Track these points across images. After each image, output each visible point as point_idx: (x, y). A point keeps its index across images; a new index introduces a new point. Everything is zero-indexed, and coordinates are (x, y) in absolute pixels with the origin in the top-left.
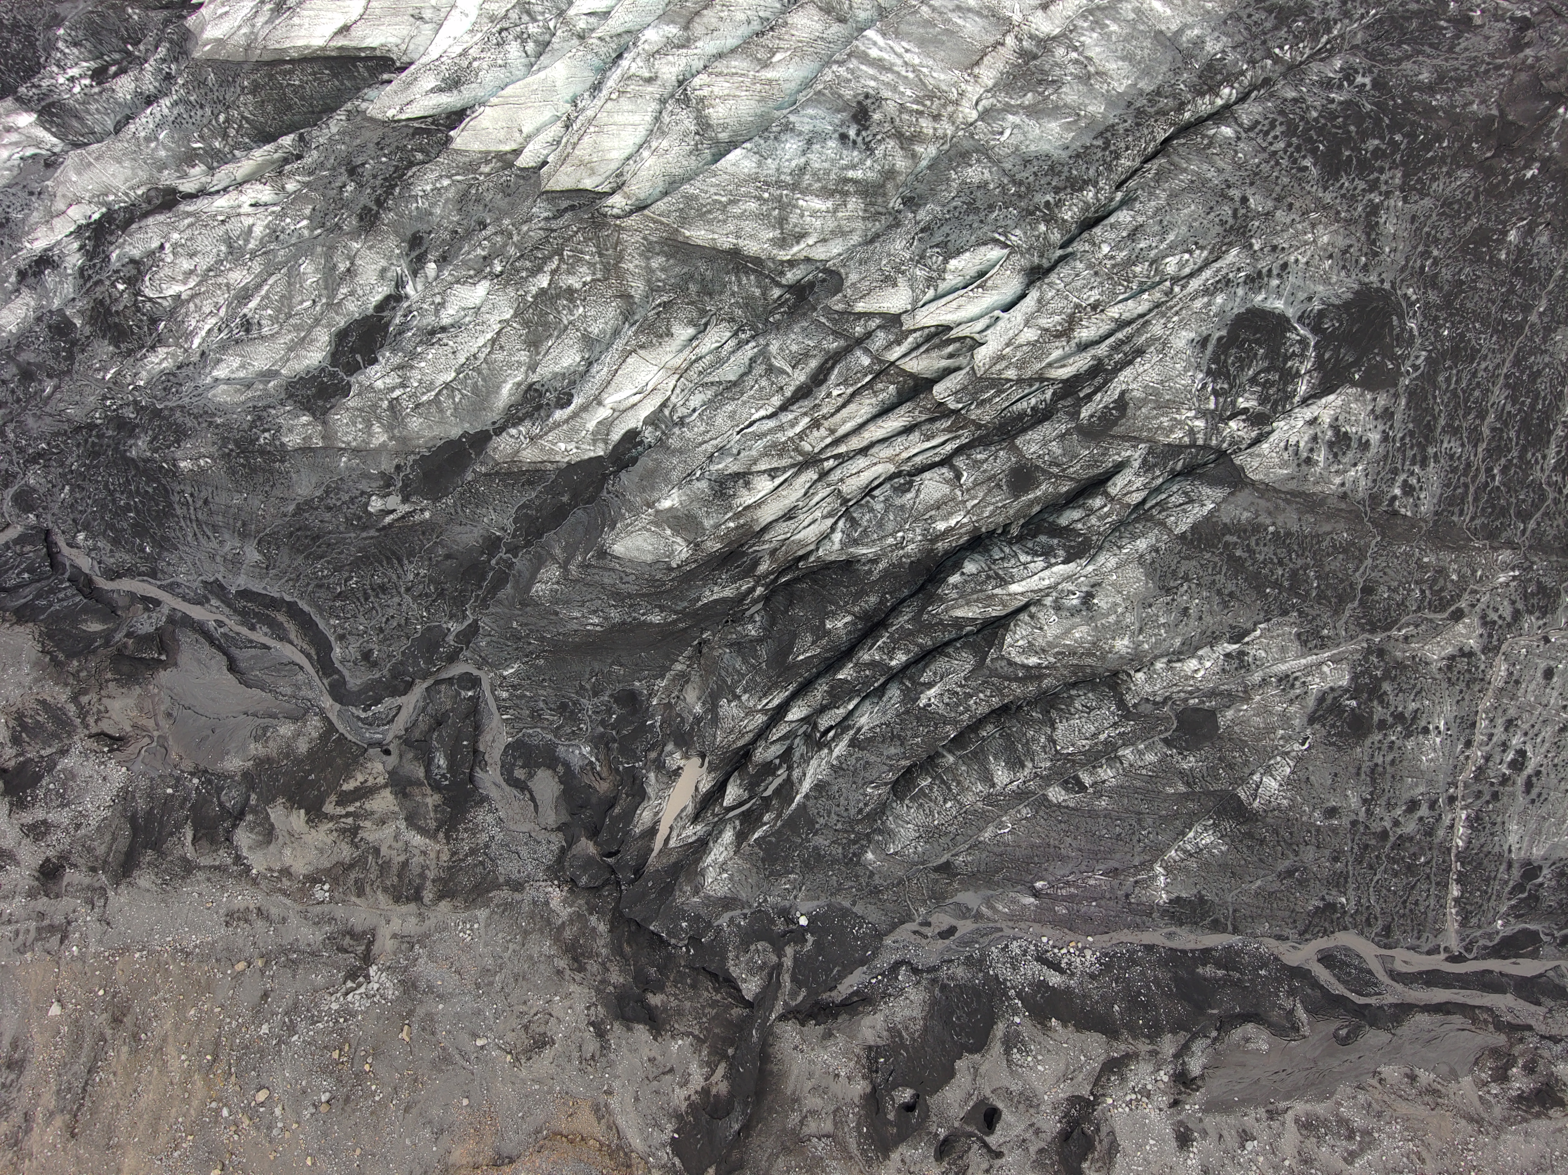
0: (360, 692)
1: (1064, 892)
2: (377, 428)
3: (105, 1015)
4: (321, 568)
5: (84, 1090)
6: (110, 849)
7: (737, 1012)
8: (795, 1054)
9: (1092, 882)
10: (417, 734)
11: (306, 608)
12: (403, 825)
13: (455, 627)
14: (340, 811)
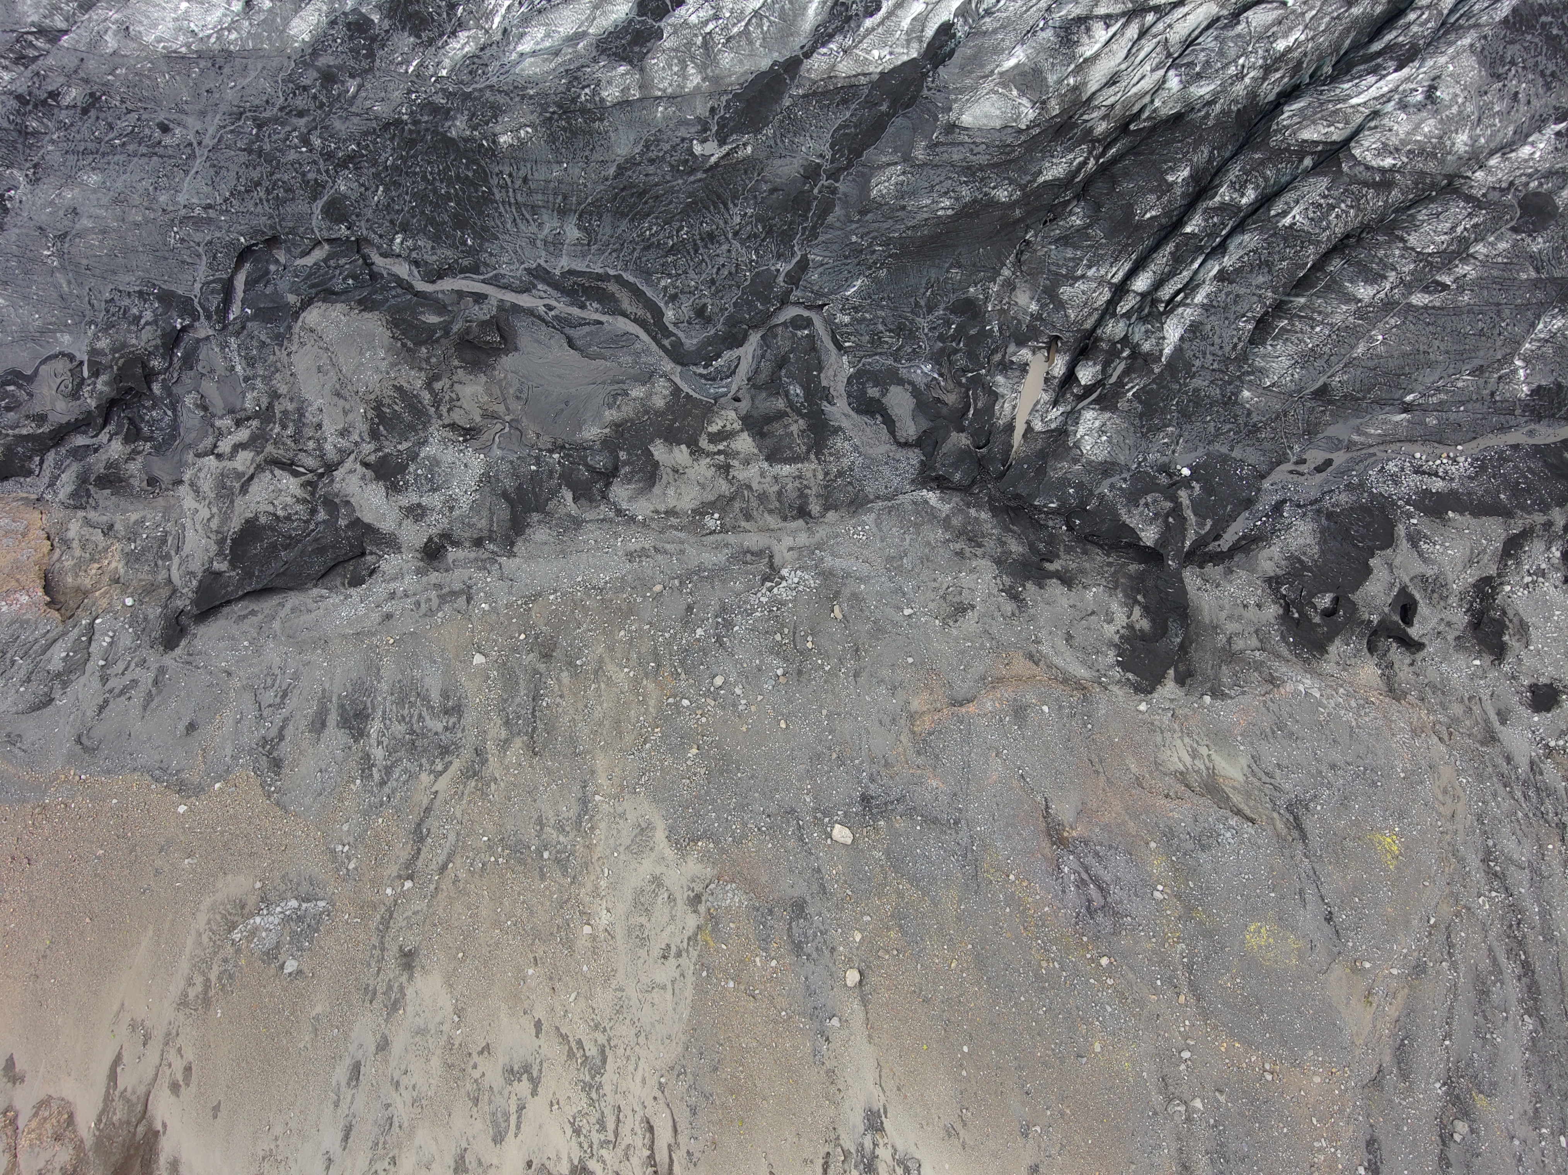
0: (698, 350)
1: (1435, 400)
2: (691, 70)
3: (532, 655)
4: (649, 228)
5: (533, 713)
6: (492, 520)
7: (1133, 568)
8: (1200, 593)
9: (1460, 384)
10: (763, 377)
11: (631, 279)
12: (766, 465)
13: (783, 267)
14: (712, 448)
